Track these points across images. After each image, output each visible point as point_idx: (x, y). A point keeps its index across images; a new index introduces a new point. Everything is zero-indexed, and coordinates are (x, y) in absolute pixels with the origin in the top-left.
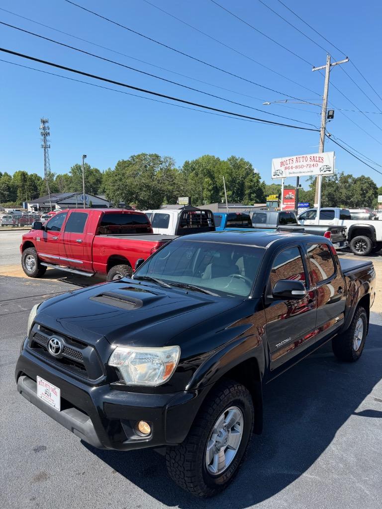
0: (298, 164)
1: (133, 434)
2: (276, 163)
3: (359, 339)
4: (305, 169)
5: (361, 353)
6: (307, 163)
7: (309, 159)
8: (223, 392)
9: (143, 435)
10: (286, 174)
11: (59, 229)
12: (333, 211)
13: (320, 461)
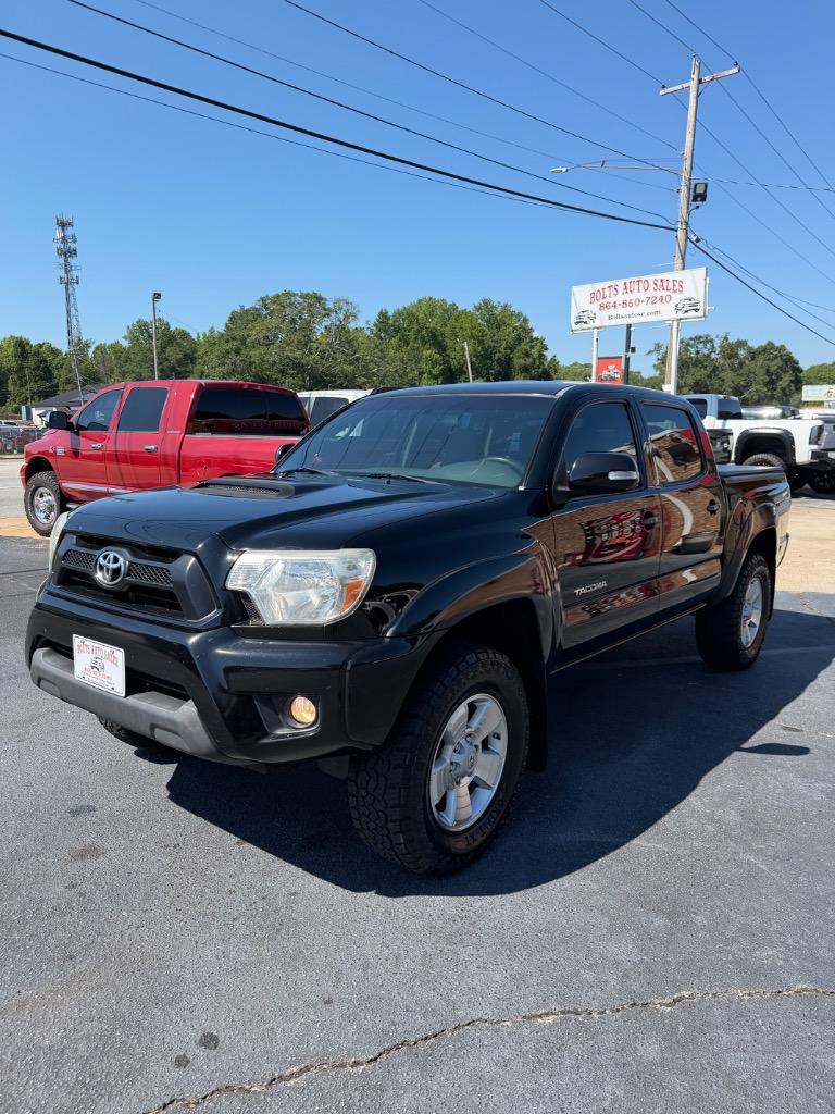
0: (628, 297)
1: (280, 725)
2: (581, 297)
3: (752, 625)
4: (643, 308)
5: (757, 654)
6: (648, 294)
7: (652, 286)
8: (465, 657)
9: (299, 726)
10: (602, 319)
11: (105, 428)
12: (704, 402)
13: (668, 821)
